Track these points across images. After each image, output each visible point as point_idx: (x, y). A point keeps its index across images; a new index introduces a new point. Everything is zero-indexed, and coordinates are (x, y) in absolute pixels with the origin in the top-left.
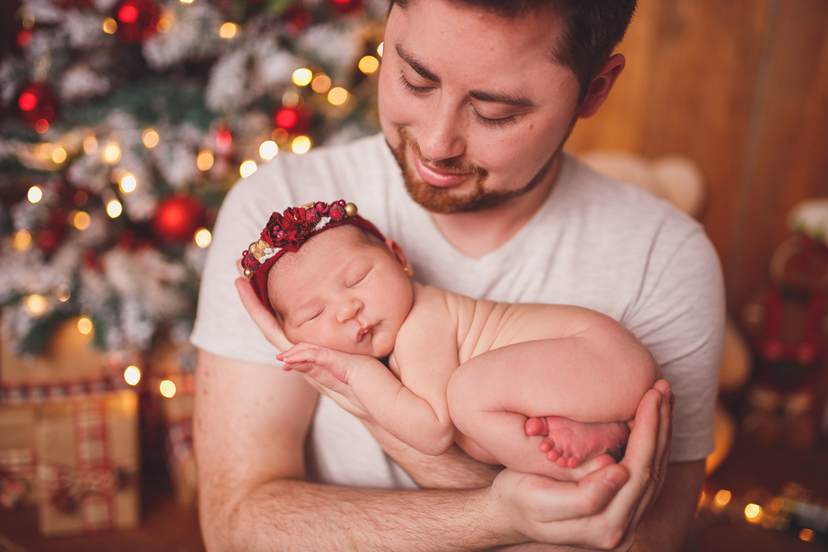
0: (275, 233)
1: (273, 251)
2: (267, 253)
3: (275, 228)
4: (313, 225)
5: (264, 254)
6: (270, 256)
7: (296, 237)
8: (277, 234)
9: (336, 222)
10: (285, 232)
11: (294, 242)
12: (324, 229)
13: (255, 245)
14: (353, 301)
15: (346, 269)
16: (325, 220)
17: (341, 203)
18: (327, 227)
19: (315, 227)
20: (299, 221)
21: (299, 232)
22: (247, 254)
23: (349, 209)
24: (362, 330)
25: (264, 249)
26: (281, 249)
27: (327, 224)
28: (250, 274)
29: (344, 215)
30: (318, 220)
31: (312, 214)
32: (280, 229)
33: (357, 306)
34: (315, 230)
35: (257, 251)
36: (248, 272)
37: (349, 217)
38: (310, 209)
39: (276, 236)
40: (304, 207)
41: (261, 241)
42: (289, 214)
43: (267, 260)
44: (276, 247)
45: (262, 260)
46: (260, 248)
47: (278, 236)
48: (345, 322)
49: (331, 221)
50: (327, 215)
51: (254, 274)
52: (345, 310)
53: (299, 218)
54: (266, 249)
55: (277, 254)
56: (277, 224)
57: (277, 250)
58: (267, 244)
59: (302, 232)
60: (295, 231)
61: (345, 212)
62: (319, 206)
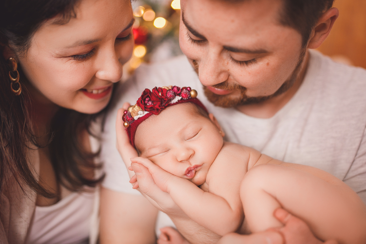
0: (146, 102)
1: (143, 113)
2: (139, 113)
3: (147, 99)
4: (170, 100)
5: (138, 114)
6: (141, 116)
7: (159, 106)
8: (147, 103)
9: (184, 100)
10: (152, 102)
11: (158, 109)
12: (177, 103)
13: (132, 108)
14: (188, 149)
15: (184, 129)
16: (178, 98)
17: (189, 89)
18: (179, 102)
19: (171, 101)
20: (163, 97)
21: (162, 103)
22: (127, 113)
23: (192, 93)
24: (190, 168)
25: (138, 111)
26: (148, 112)
27: (179, 101)
28: (127, 126)
29: (189, 97)
30: (174, 98)
31: (171, 93)
32: (150, 100)
33: (191, 153)
34: (171, 104)
35: (134, 112)
36: (126, 124)
37: (192, 98)
38: (170, 90)
39: (147, 104)
40: (166, 88)
41: (137, 106)
42: (156, 91)
43: (139, 118)
44: (146, 111)
45: (136, 118)
46: (136, 110)
47: (148, 104)
48: (181, 162)
49: (182, 99)
50: (179, 95)
51: (130, 126)
52: (183, 155)
53: (162, 95)
54: (140, 111)
55: (145, 115)
56: (148, 96)
57: (146, 113)
58: (140, 108)
59: (164, 104)
60: (159, 103)
61: (190, 95)
62: (175, 89)
